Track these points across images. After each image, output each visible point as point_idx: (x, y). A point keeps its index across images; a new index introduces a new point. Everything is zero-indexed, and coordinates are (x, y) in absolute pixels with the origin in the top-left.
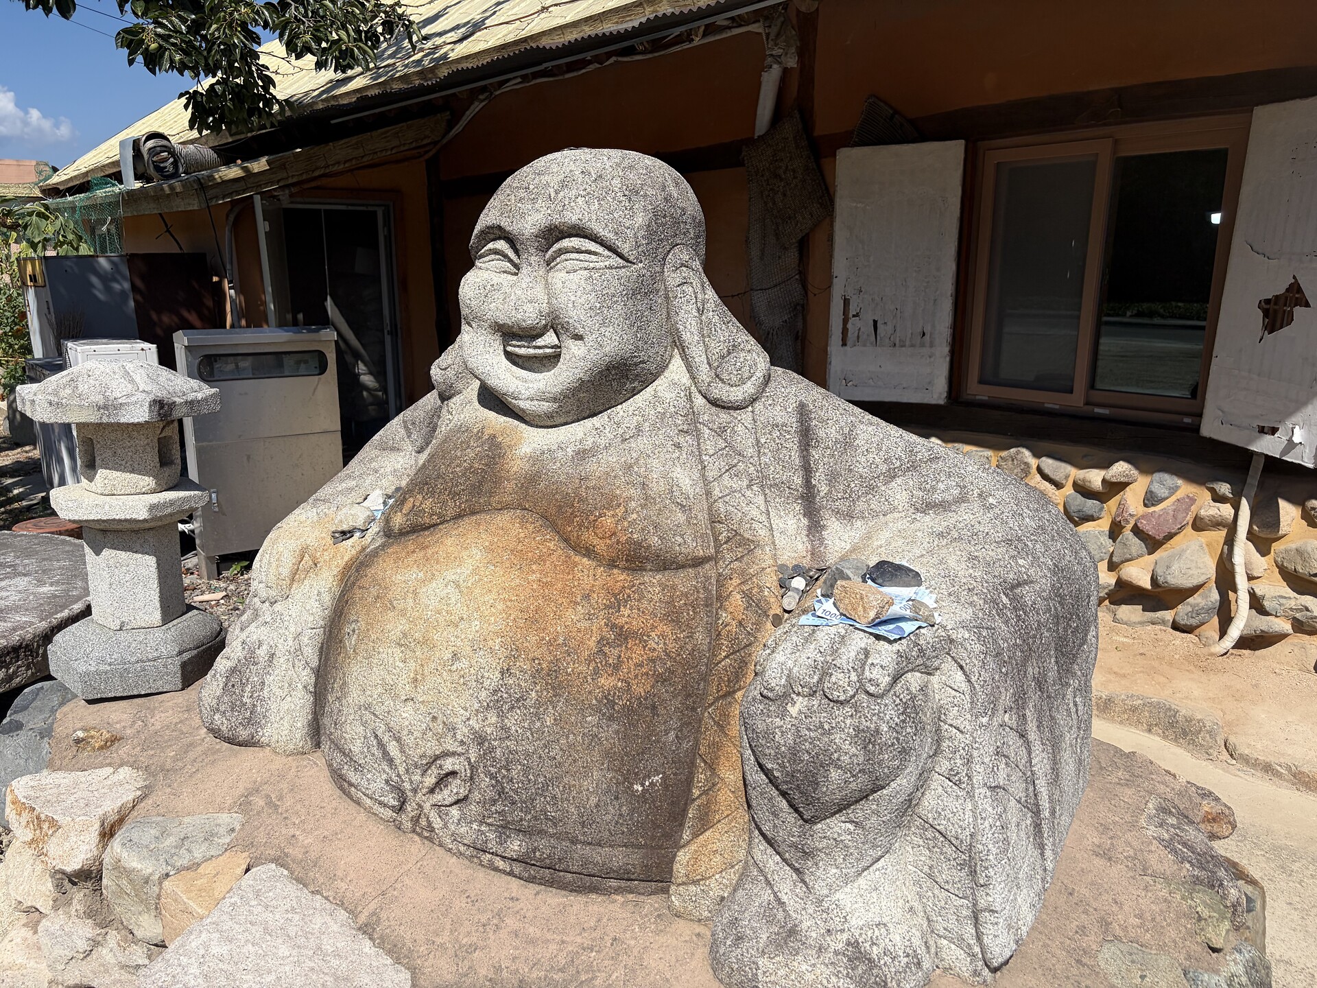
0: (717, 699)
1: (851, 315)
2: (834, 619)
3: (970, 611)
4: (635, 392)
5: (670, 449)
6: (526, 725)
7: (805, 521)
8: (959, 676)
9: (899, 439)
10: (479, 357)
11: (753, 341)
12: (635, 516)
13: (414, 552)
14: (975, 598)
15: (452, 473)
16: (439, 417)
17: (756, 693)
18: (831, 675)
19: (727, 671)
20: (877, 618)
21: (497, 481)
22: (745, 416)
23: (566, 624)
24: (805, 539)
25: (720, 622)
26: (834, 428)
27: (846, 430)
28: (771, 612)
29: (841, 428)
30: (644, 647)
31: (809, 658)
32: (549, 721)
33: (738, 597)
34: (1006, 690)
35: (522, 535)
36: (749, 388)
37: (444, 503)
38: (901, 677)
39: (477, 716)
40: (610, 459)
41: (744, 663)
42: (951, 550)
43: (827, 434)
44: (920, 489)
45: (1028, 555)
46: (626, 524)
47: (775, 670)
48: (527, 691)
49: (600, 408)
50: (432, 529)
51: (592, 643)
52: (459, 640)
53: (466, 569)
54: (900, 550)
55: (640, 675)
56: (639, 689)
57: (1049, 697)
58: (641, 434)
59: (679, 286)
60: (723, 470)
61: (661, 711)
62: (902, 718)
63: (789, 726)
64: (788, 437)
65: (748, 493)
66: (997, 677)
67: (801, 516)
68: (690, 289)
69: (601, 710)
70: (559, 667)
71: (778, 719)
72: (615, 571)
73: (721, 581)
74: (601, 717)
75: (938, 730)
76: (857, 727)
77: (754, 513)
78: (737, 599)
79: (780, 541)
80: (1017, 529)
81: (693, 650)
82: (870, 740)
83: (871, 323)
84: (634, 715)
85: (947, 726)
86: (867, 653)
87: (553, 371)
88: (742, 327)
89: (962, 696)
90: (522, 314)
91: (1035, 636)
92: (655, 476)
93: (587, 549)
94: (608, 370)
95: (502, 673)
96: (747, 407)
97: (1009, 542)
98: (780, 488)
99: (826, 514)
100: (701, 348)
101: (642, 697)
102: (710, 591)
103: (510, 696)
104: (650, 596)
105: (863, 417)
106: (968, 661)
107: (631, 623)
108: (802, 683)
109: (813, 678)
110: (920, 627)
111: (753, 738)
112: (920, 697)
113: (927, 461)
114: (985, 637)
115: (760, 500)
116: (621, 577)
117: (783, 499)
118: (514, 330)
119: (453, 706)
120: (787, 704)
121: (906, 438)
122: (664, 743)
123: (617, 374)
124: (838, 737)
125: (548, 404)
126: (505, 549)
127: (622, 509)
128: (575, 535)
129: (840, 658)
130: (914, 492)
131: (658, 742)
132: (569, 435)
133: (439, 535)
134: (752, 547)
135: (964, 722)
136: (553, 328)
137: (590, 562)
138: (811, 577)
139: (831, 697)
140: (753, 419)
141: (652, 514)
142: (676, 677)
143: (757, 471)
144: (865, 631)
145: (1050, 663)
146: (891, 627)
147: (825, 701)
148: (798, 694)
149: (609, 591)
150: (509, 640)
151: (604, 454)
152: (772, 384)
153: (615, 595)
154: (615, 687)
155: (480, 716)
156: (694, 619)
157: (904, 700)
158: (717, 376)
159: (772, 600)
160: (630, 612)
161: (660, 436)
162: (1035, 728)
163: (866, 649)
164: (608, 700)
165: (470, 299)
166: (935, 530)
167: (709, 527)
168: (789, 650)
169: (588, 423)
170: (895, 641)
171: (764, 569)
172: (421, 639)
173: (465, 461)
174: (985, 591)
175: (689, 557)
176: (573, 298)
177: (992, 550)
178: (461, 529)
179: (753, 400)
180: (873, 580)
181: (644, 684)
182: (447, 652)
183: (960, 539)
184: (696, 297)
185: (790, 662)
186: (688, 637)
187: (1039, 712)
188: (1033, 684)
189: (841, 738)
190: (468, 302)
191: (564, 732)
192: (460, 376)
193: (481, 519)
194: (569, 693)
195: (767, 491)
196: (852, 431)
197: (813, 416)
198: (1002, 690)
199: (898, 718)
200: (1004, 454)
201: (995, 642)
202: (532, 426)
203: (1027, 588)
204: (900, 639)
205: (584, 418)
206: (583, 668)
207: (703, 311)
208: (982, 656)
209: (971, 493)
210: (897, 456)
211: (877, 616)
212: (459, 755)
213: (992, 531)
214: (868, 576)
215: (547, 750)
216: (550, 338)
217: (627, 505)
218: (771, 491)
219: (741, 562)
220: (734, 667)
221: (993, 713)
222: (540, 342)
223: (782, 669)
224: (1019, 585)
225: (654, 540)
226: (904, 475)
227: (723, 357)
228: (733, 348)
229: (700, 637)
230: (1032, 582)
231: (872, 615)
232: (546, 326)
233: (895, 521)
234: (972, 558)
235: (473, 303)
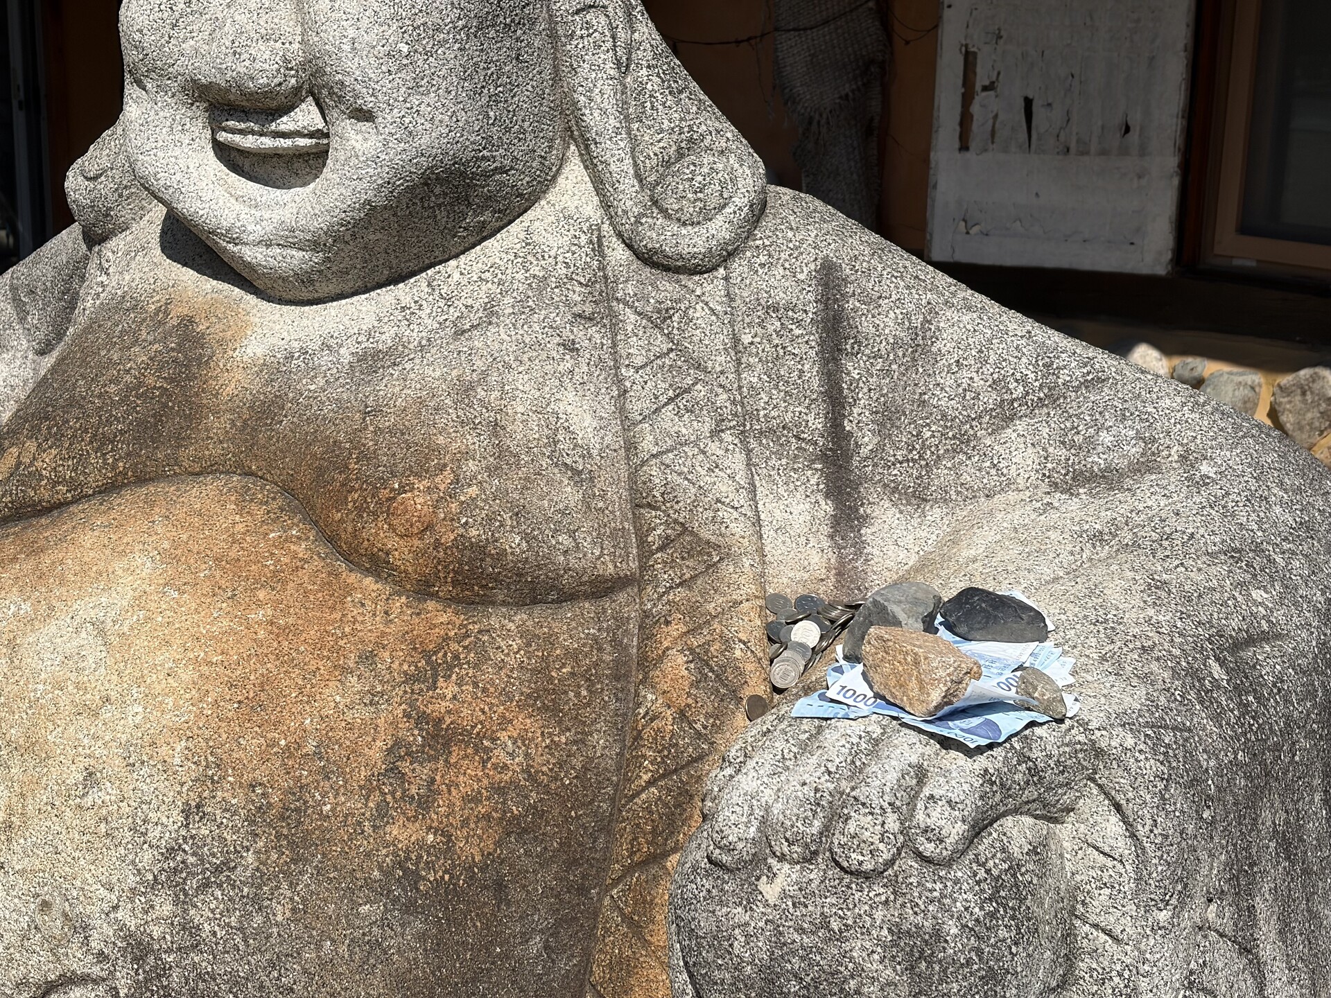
0: (629, 870)
1: (978, 87)
2: (861, 705)
3: (1141, 692)
4: (484, 234)
5: (554, 354)
6: (233, 921)
7: (828, 507)
8: (1113, 826)
9: (1023, 341)
10: (160, 154)
11: (730, 131)
12: (473, 491)
13: (14, 559)
14: (1154, 666)
15: (100, 396)
16: (83, 278)
17: (700, 855)
18: (848, 818)
19: (651, 812)
20: (947, 704)
21: (194, 414)
22: (712, 287)
23: (324, 713)
24: (826, 543)
25: (642, 711)
26: (892, 315)
27: (917, 321)
28: (747, 692)
29: (907, 315)
30: (484, 762)
31: (804, 784)
32: (281, 913)
33: (681, 659)
34: (1211, 855)
35: (240, 528)
36: (720, 229)
37: (82, 459)
38: (991, 824)
39: (133, 902)
40: (428, 371)
41: (685, 796)
42: (1114, 567)
43: (877, 327)
44: (1063, 443)
45: (1272, 579)
46: (454, 507)
47: (737, 809)
48: (236, 851)
49: (412, 265)
50: (55, 513)
51: (376, 753)
52: (100, 743)
53: (121, 597)
54: (1011, 568)
55: (473, 819)
56: (470, 849)
57: (1306, 872)
58: (494, 320)
59: (578, 12)
60: (663, 399)
61: (515, 893)
62: (989, 908)
63: (761, 924)
64: (797, 332)
65: (714, 447)
66: (1191, 829)
67: (820, 497)
68: (602, 19)
69: (389, 891)
70: (306, 802)
71: (740, 909)
72: (431, 605)
73: (649, 625)
74: (390, 907)
75: (1069, 936)
76: (897, 925)
77: (724, 488)
78: (677, 665)
79: (774, 546)
80: (1255, 527)
81: (585, 769)
82: (922, 952)
83: (1020, 104)
84: (459, 902)
85: (1087, 928)
86: (921, 775)
87: (312, 185)
88: (709, 102)
89: (1119, 866)
90: (247, 63)
91: (1277, 748)
92: (520, 409)
93: (373, 558)
94: (426, 184)
95: (186, 813)
96: (715, 268)
97: (1234, 554)
98: (779, 438)
99: (870, 492)
100: (622, 144)
101: (475, 865)
102: (626, 648)
103: (202, 861)
104: (500, 656)
105: (954, 294)
106: (1130, 795)
107: (458, 712)
108: (788, 834)
109: (811, 825)
110: (1032, 724)
111: (691, 949)
112: (1031, 866)
113: (1079, 387)
114: (1168, 746)
115: (737, 461)
116: (441, 617)
117: (784, 461)
118: (232, 97)
119: (84, 881)
120: (758, 879)
121: (1039, 339)
122: (520, 961)
123: (445, 194)
124: (857, 947)
125: (301, 254)
126: (202, 556)
127: (448, 476)
128: (350, 529)
129: (868, 785)
130: (1051, 450)
131: (508, 958)
132: (346, 320)
133: (69, 526)
134: (716, 559)
135: (1123, 921)
136: (313, 95)
137: (379, 586)
138: (832, 622)
139: (845, 864)
140: (728, 295)
141: (511, 486)
142: (547, 823)
143: (734, 402)
144: (920, 731)
145: (1312, 802)
146: (975, 721)
147: (834, 872)
148: (782, 858)
149: (418, 648)
150: (203, 744)
151: (417, 361)
152: (768, 223)
153: (427, 655)
154: (421, 844)
155: (140, 901)
156: (589, 704)
157: (995, 872)
158: (655, 203)
159: (749, 667)
160: (456, 689)
161: (536, 327)
162: (1273, 935)
163: (920, 766)
164: (405, 870)
165: (140, 31)
166: (1086, 527)
167: (630, 515)
168: (767, 769)
169: (387, 296)
170: (980, 750)
171: (737, 603)
172: (21, 741)
173: (128, 371)
174: (1176, 652)
175: (585, 578)
176: (351, 33)
177: (1199, 570)
178: (113, 514)
179: (727, 255)
180: (950, 627)
181: (480, 838)
182: (73, 768)
183: (1136, 545)
184: (614, 37)
185: (767, 792)
186: (575, 742)
187: (1285, 903)
188: (1273, 845)
189: (863, 948)
190: (137, 36)
191: (311, 936)
192: (125, 193)
193: (157, 493)
194: (324, 855)
195: (753, 444)
196: (929, 322)
197: (850, 289)
198: (1203, 855)
199: (982, 908)
200: (1286, 380)
201: (1189, 755)
202: (269, 299)
203: (1267, 648)
204: (990, 746)
205: (380, 286)
206: (355, 804)
207: (628, 67)
208: (1161, 785)
209: (1165, 453)
210: (1018, 376)
211: (947, 700)
212: (95, 982)
213: (1202, 531)
214: (939, 619)
215: (275, 974)
216: (306, 116)
217: (459, 467)
218: (761, 444)
219: (690, 588)
220: (666, 805)
221: (1182, 903)
222: (285, 123)
223: (751, 807)
224: (1251, 641)
225: (513, 542)
226: (1031, 414)
227: (667, 164)
228: (689, 146)
229: (599, 741)
230: (1278, 636)
231: (936, 696)
232: (297, 90)
233: (1009, 507)
234: (1156, 586)
235: (149, 39)
